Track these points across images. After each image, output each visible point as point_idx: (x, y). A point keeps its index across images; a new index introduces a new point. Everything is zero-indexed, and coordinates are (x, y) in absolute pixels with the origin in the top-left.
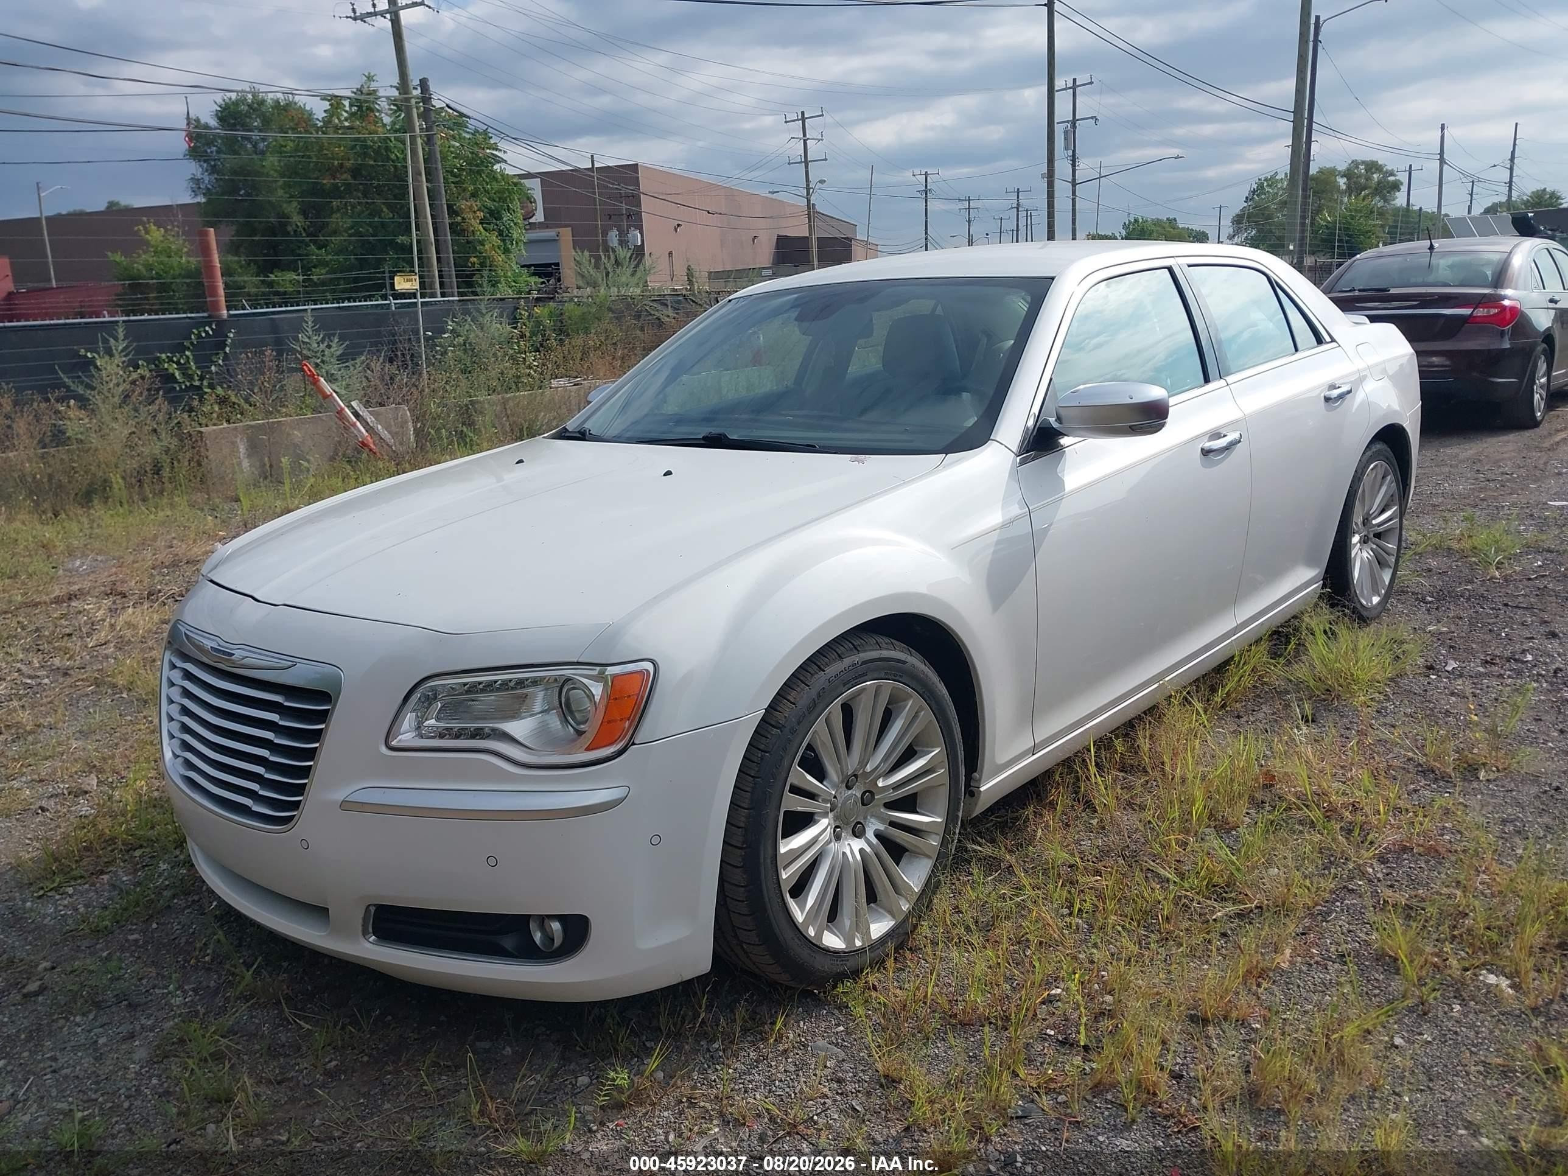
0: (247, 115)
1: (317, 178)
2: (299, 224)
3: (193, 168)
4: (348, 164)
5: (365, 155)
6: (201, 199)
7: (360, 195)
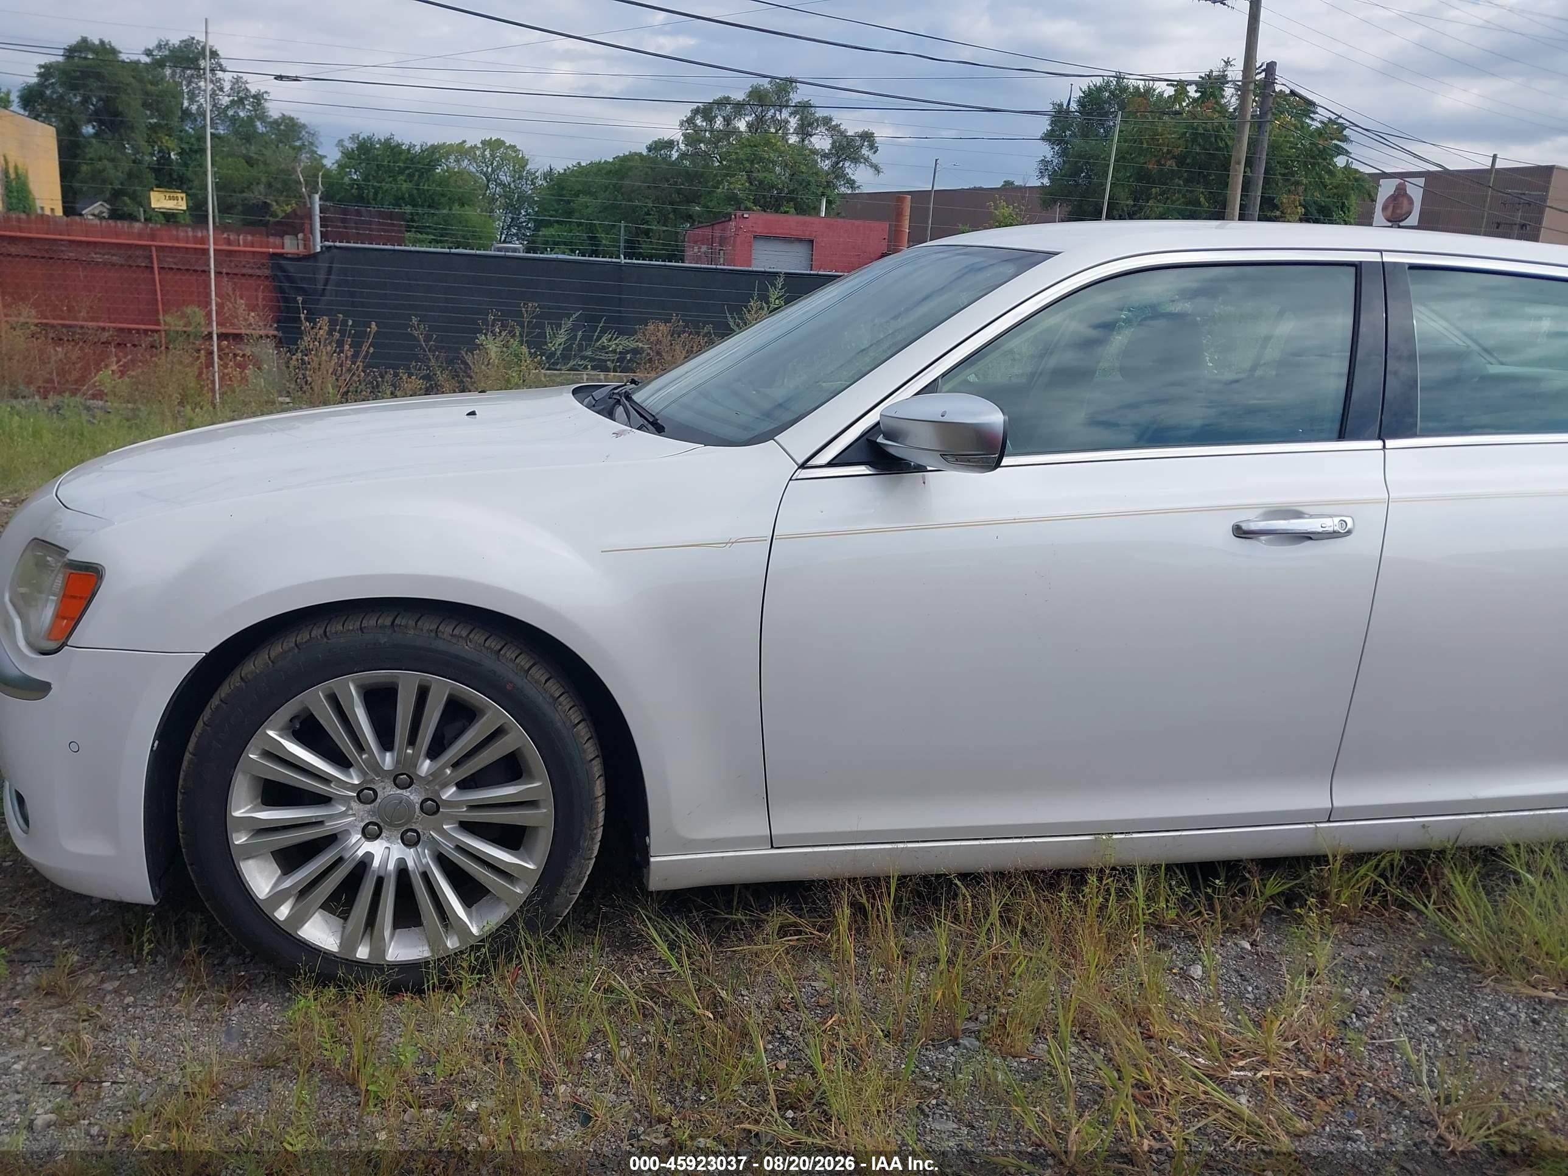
0: (1108, 101)
1: (1145, 163)
2: (1125, 209)
3: (1046, 151)
4: (1177, 151)
5: (1194, 141)
6: (1046, 181)
7: (1181, 182)
